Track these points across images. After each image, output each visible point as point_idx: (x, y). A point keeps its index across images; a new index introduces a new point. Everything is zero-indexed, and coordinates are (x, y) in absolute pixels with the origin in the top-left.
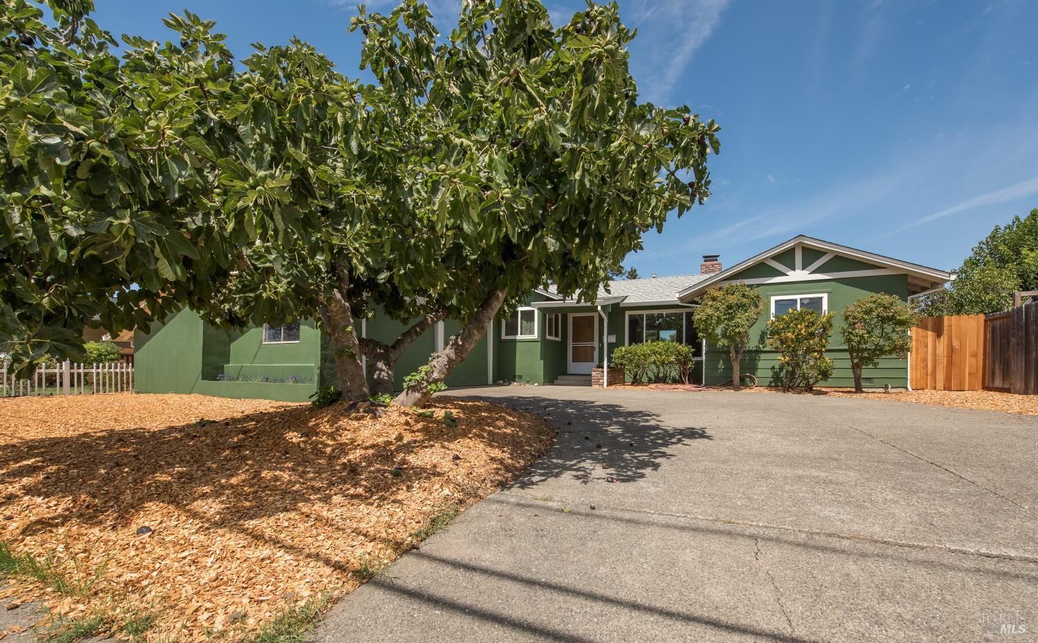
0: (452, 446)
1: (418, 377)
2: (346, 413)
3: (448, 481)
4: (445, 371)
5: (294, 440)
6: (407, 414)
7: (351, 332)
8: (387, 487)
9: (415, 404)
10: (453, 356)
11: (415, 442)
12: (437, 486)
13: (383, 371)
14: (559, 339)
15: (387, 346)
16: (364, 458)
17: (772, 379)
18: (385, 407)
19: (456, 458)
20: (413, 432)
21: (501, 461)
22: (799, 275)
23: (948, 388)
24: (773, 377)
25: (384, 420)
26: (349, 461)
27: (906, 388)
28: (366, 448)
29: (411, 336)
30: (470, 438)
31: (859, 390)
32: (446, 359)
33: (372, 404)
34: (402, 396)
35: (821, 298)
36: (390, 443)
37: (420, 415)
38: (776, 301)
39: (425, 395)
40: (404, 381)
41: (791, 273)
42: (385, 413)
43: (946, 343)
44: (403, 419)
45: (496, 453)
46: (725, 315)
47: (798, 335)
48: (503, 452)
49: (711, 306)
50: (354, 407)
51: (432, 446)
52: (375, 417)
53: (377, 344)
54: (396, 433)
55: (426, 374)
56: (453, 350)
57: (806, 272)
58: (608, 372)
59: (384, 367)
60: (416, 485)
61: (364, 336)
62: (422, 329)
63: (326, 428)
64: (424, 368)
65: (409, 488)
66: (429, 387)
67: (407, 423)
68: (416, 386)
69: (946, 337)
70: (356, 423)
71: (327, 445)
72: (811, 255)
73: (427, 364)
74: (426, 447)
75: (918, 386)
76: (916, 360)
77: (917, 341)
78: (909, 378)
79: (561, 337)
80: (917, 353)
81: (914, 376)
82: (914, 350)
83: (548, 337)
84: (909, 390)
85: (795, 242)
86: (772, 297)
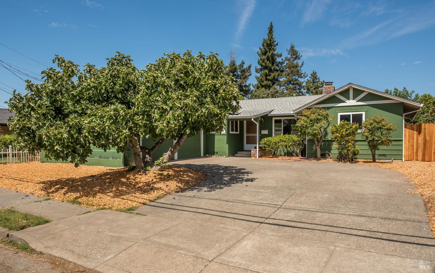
0: (167, 183)
1: (159, 162)
2: (137, 173)
3: (163, 190)
4: (168, 159)
5: (124, 181)
6: (155, 173)
7: (138, 148)
8: (149, 191)
9: (159, 170)
10: (170, 154)
11: (157, 181)
12: (161, 191)
13: (148, 158)
14: (238, 133)
15: (150, 149)
16: (143, 185)
17: (339, 155)
18: (149, 171)
19: (167, 186)
20: (156, 179)
21: (179, 187)
22: (351, 102)
23: (423, 160)
24: (339, 154)
25: (149, 175)
26: (139, 186)
27: (402, 160)
28: (144, 183)
29: (158, 144)
30: (173, 181)
31: (374, 161)
32: (168, 155)
33: (145, 170)
34: (154, 167)
35: (362, 114)
36: (150, 182)
37: (159, 174)
38: (341, 116)
39: (161, 167)
40: (155, 163)
41: (347, 101)
42: (149, 173)
43: (423, 137)
44: (154, 175)
45: (180, 185)
46: (310, 124)
47: (342, 134)
48: (182, 184)
49: (303, 120)
50: (139, 171)
51: (161, 182)
52: (146, 174)
53: (146, 149)
54: (152, 179)
55: (162, 160)
56: (170, 152)
57: (355, 101)
58: (259, 151)
59: (148, 157)
60: (155, 191)
61: (141, 145)
62: (162, 141)
63: (132, 177)
64: (161, 158)
65: (154, 192)
66: (163, 165)
67: (155, 176)
68: (158, 164)
69: (423, 134)
70: (140, 176)
71: (133, 182)
72: (357, 92)
73: (162, 157)
74: (159, 183)
75: (409, 159)
76: (409, 145)
77: (409, 136)
78: (403, 155)
79: (240, 132)
80: (409, 142)
81: (407, 154)
82: (408, 141)
83: (231, 132)
84: (403, 161)
85: (349, 86)
86: (338, 113)
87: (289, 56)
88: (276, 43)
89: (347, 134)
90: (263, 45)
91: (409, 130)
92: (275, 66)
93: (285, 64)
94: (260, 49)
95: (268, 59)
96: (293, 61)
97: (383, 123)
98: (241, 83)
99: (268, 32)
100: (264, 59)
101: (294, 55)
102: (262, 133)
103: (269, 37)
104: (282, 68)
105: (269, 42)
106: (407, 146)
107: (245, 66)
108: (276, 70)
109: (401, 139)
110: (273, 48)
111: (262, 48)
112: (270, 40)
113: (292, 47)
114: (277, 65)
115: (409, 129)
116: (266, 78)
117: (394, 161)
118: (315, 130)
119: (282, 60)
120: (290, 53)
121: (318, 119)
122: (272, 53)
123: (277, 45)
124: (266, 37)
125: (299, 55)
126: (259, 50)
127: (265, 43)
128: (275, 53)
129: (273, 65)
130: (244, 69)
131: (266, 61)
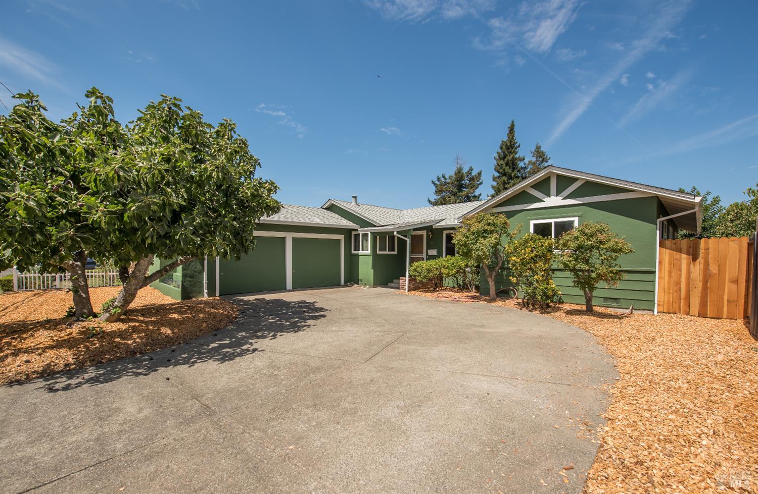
1: (107, 305)
4: (120, 301)
14: (395, 253)
22: (554, 201)
23: (702, 314)
27: (653, 311)
31: (590, 309)
35: (573, 221)
38: (535, 225)
41: (546, 199)
43: (702, 266)
57: (559, 198)
58: (408, 281)
68: (107, 309)
69: (702, 261)
72: (564, 182)
75: (669, 309)
76: (669, 283)
77: (670, 264)
78: (656, 301)
79: (398, 251)
80: (670, 276)
81: (666, 300)
82: (667, 273)
83: (378, 252)
84: (656, 313)
85: (546, 172)
86: (531, 221)
87: (534, 159)
88: (517, 145)
89: (532, 258)
90: (501, 148)
91: (671, 251)
92: (516, 171)
93: (529, 170)
94: (498, 153)
95: (507, 164)
96: (539, 165)
97: (601, 237)
98: (467, 193)
99: (508, 132)
100: (501, 165)
101: (540, 157)
102: (429, 254)
103: (509, 138)
104: (524, 175)
105: (509, 144)
106: (666, 283)
107: (474, 173)
108: (516, 177)
109: (652, 269)
110: (514, 151)
111: (500, 151)
112: (511, 142)
113: (538, 148)
114: (519, 171)
115: (671, 249)
116: (504, 186)
117: (634, 312)
118: (478, 250)
119: (525, 164)
120: (535, 156)
121: (485, 231)
122: (513, 158)
123: (519, 146)
124: (506, 139)
125: (547, 157)
126: (496, 155)
127: (504, 145)
128: (517, 156)
129: (513, 171)
130: (473, 177)
131: (504, 166)
